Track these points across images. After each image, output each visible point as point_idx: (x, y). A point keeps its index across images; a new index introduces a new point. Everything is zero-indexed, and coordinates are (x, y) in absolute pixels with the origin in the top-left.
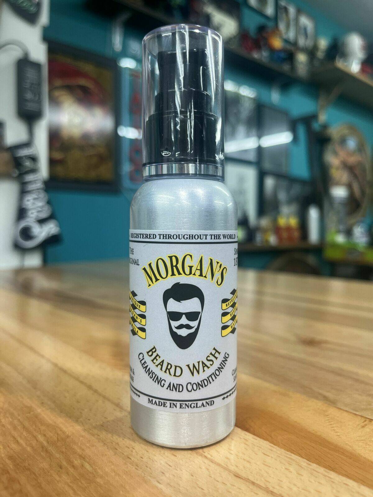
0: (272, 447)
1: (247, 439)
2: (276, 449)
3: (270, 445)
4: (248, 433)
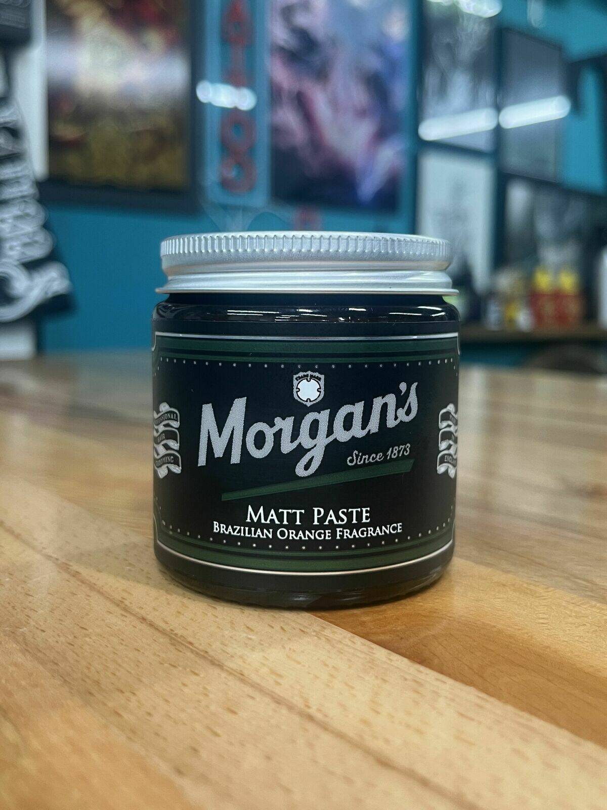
0: (484, 699)
1: (422, 682)
2: (492, 704)
4: (425, 668)
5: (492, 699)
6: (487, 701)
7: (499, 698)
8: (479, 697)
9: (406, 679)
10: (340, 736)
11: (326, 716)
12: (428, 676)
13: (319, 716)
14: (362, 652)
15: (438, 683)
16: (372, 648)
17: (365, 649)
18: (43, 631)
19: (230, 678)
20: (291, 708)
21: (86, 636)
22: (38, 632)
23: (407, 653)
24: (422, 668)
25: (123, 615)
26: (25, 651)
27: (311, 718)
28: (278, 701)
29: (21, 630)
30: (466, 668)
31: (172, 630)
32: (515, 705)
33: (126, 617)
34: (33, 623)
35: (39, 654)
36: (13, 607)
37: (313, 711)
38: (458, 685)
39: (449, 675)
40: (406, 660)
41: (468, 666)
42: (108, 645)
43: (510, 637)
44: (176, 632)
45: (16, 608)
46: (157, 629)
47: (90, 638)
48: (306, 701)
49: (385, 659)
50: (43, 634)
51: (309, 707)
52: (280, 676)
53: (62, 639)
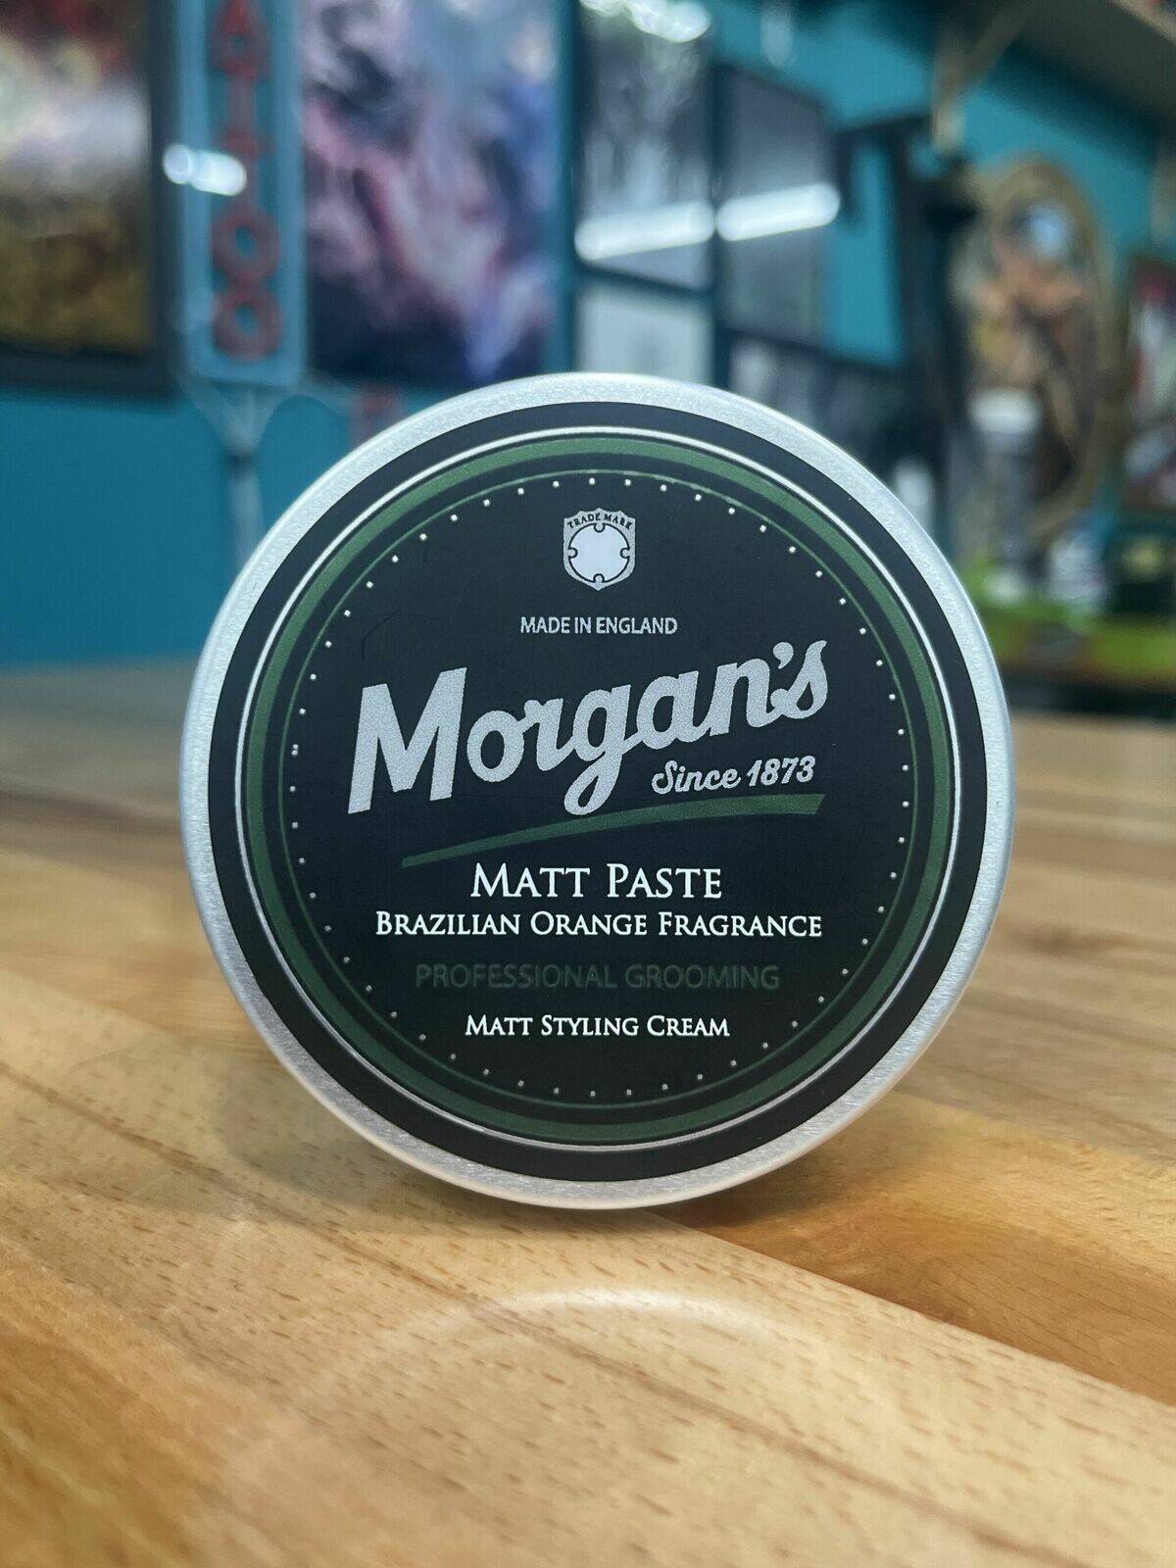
0: (1093, 1387)
1: (969, 1359)
2: (1112, 1395)
3: (1080, 1381)
4: (960, 1329)
5: (1108, 1387)
6: (1101, 1391)
7: (1119, 1382)
8: (1085, 1384)
9: (938, 1356)
10: (886, 1490)
11: (839, 1449)
12: (975, 1346)
13: (826, 1450)
14: (833, 1305)
15: (997, 1361)
16: (845, 1295)
17: (831, 1297)
18: (212, 1310)
19: (625, 1382)
20: (768, 1437)
21: (302, 1312)
22: (204, 1314)
23: (912, 1300)
24: (955, 1331)
25: (349, 1261)
26: (199, 1357)
27: (814, 1457)
28: (738, 1425)
29: (166, 1311)
30: (1029, 1323)
31: (461, 1287)
32: (1152, 1394)
33: (359, 1264)
34: (182, 1293)
35: (232, 1364)
36: (125, 1259)
37: (809, 1441)
38: (1033, 1361)
39: (1009, 1342)
40: (917, 1315)
41: (1033, 1320)
42: (358, 1332)
43: (1071, 1251)
44: (470, 1290)
45: (130, 1260)
46: (431, 1286)
47: (314, 1318)
48: (786, 1419)
49: (877, 1316)
50: (216, 1316)
51: (801, 1434)
52: (712, 1370)
53: (259, 1325)
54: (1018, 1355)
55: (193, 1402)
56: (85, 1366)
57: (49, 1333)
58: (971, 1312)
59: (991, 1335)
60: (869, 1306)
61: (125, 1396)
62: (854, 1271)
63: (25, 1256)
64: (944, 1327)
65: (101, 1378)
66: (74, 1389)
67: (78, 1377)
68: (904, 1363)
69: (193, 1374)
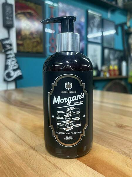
1: (95, 174)
9: (92, 173)
12: (96, 172)
15: (97, 174)
17: (86, 167)
18: (34, 165)
19: (65, 174)
21: (41, 166)
24: (95, 171)
29: (30, 165)
30: (102, 171)
33: (47, 161)
34: (32, 163)
35: (34, 170)
36: (28, 159)
40: (92, 169)
44: (55, 164)
46: (52, 163)
49: (89, 169)
52: (73, 174)
53: (37, 167)
54: (99, 174)
55: (31, 174)
56: (23, 170)
57: (20, 166)
58: (97, 169)
59: (98, 172)
60: (88, 168)
61: (26, 173)
62: (88, 164)
63: (20, 159)
64: (94, 171)
65: (24, 171)
66: (22, 172)
67: (22, 171)
68: (89, 174)
69: (31, 171)
